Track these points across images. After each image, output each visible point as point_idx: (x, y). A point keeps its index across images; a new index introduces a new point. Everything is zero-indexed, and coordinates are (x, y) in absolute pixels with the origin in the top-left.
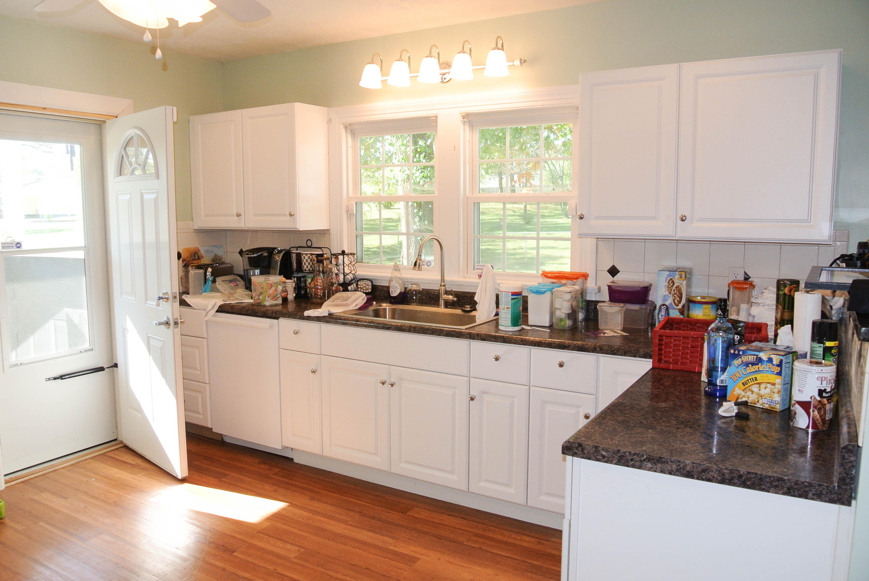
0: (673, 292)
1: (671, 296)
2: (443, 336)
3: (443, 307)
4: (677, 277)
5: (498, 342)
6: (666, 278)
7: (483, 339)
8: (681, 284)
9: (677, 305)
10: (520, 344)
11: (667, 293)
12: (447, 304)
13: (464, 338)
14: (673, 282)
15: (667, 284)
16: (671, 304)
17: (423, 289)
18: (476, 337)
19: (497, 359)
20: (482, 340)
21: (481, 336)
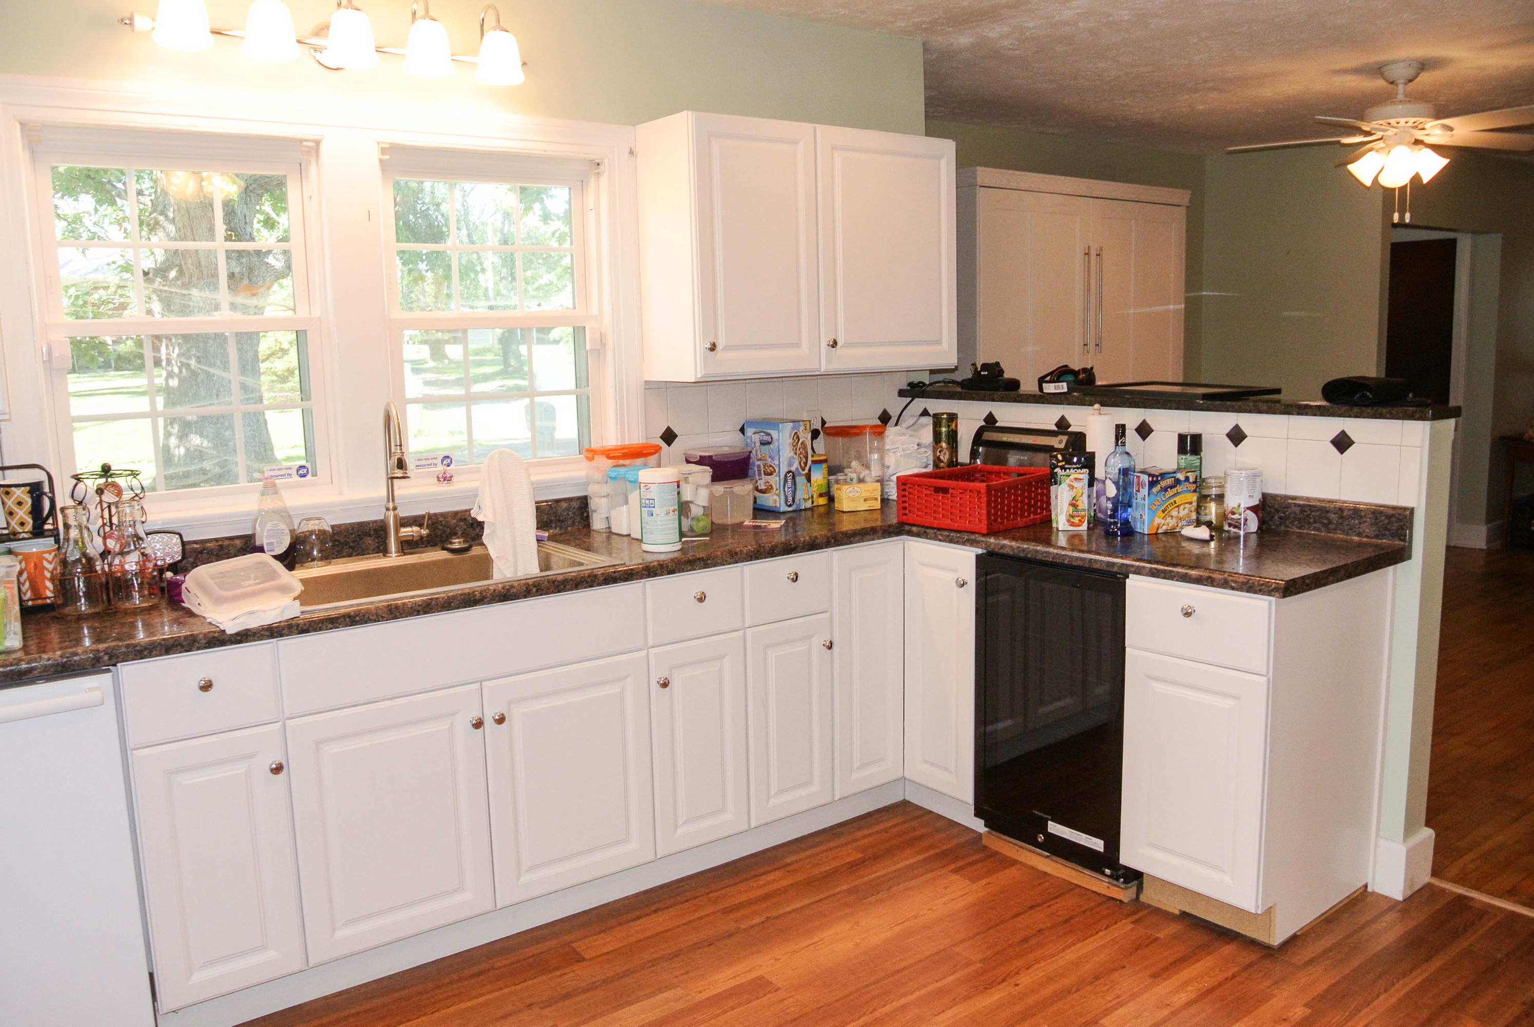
0: (798, 452)
1: (796, 457)
2: (599, 585)
3: (394, 555)
4: (802, 428)
5: (695, 570)
6: (791, 433)
7: (671, 572)
8: (806, 438)
9: (804, 470)
10: (730, 564)
11: (792, 454)
12: (408, 546)
13: (637, 579)
14: (798, 437)
15: (791, 441)
16: (797, 469)
17: (333, 527)
18: (659, 572)
19: (701, 600)
20: (669, 574)
21: (667, 567)
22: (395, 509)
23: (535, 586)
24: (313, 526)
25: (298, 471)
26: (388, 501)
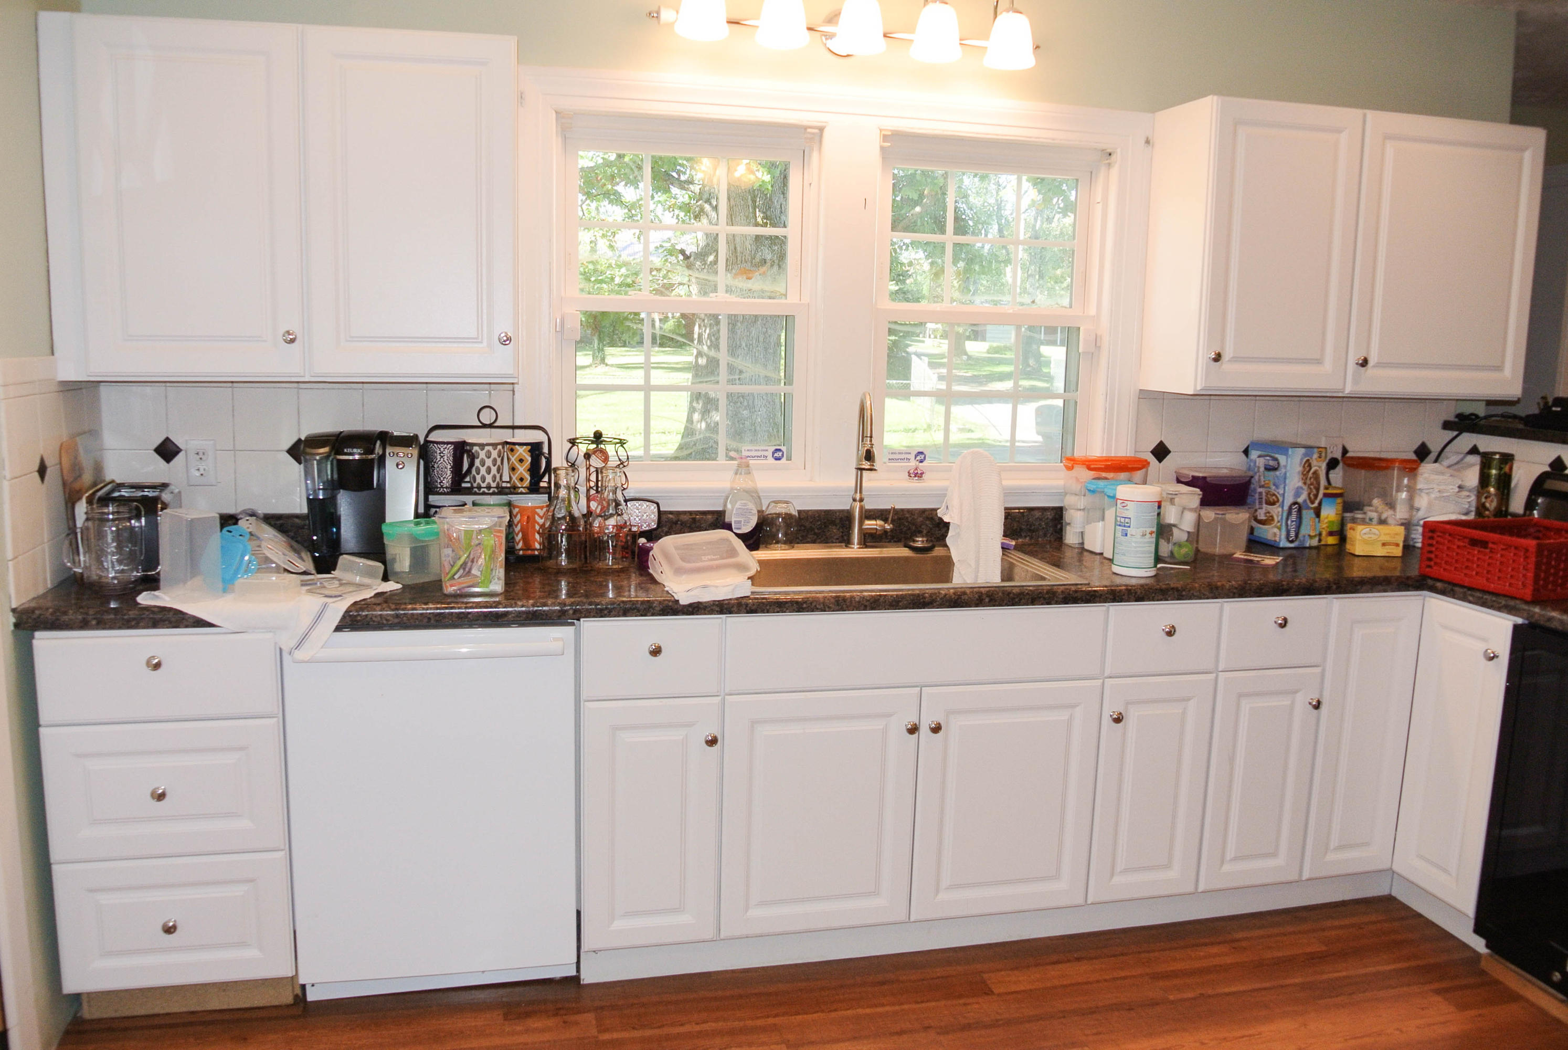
0: (1308, 482)
1: (1305, 488)
2: (1057, 603)
3: (856, 546)
4: (1315, 456)
5: (1167, 600)
6: (1302, 460)
7: (1139, 599)
8: (1320, 467)
9: (1313, 503)
10: (1208, 598)
11: (1300, 484)
12: (870, 539)
13: (1100, 602)
14: (1310, 466)
15: (1300, 469)
16: (1305, 501)
17: (799, 512)
18: (1125, 597)
19: (1170, 634)
20: (1136, 601)
21: (1136, 593)
22: (861, 500)
23: (988, 596)
24: (781, 509)
25: (773, 453)
26: (856, 492)
